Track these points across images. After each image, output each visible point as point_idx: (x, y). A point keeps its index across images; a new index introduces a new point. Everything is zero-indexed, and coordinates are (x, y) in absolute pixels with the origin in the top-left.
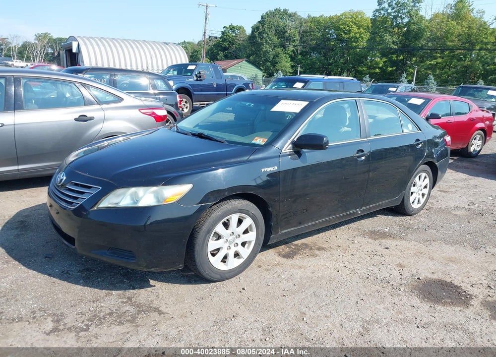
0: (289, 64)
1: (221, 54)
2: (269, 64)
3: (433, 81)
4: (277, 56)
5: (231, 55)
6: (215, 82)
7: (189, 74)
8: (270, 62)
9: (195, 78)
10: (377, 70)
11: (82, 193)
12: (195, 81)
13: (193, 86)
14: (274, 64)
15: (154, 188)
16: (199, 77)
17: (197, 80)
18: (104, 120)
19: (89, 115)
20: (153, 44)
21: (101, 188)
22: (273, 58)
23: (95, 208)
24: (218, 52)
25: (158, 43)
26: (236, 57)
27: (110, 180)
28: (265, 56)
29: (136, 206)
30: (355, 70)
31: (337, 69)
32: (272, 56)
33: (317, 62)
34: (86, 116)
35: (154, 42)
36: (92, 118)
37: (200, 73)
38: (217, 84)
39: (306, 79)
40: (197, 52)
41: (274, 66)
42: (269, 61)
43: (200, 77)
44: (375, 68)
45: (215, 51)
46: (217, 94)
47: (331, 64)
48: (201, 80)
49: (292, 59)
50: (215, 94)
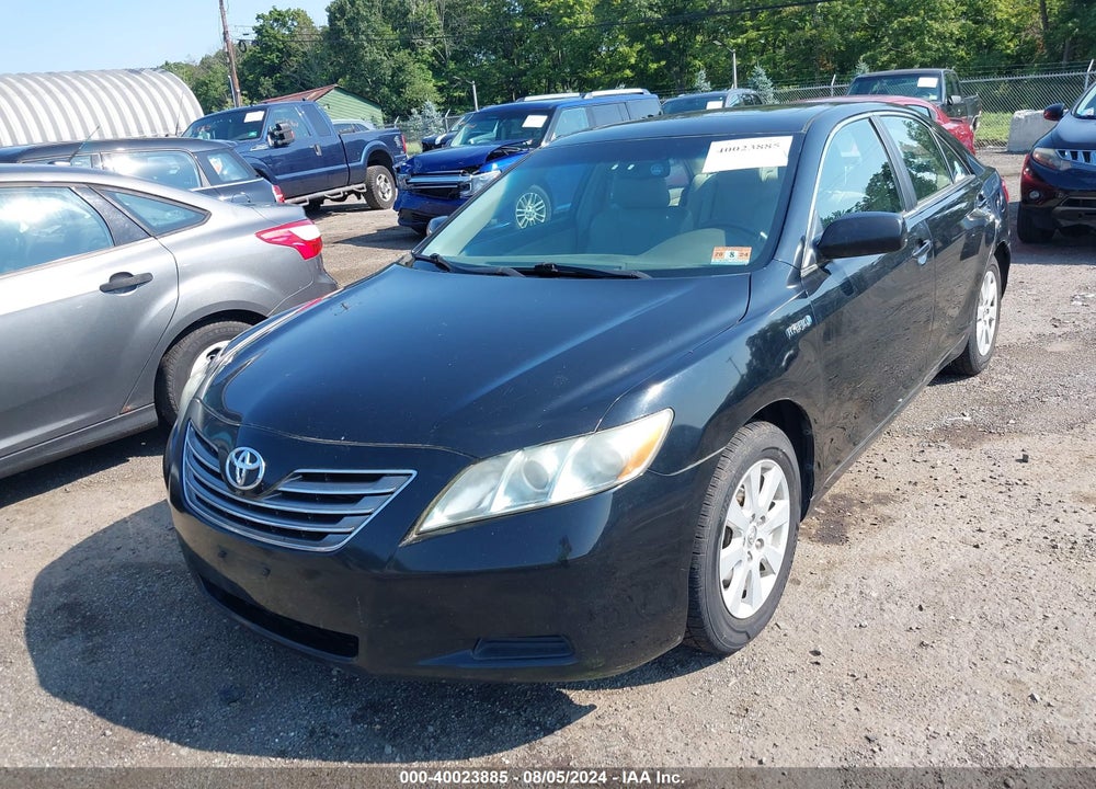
0: (431, 84)
1: (267, 82)
2: (385, 90)
3: (764, 78)
4: (400, 69)
5: (292, 82)
6: (318, 143)
7: (253, 134)
8: (388, 86)
9: (271, 142)
10: (628, 72)
11: (353, 499)
12: (271, 148)
13: (270, 160)
14: (398, 88)
15: (579, 444)
16: (279, 138)
17: (276, 146)
18: (178, 276)
19: (136, 269)
20: (101, 76)
21: (414, 473)
22: (392, 76)
23: (413, 536)
24: (258, 78)
25: (114, 73)
26: (302, 84)
27: (435, 444)
28: (372, 73)
29: (543, 504)
30: (579, 78)
31: (539, 82)
32: (389, 72)
33: (494, 71)
34: (129, 275)
35: (103, 73)
36: (146, 279)
37: (279, 128)
38: (322, 149)
39: (549, 105)
40: (207, 85)
41: (399, 94)
42: (384, 84)
43: (282, 137)
44: (620, 69)
45: (250, 77)
46: (329, 173)
47: (524, 73)
48: (284, 145)
49: (437, 72)
50: (323, 173)
